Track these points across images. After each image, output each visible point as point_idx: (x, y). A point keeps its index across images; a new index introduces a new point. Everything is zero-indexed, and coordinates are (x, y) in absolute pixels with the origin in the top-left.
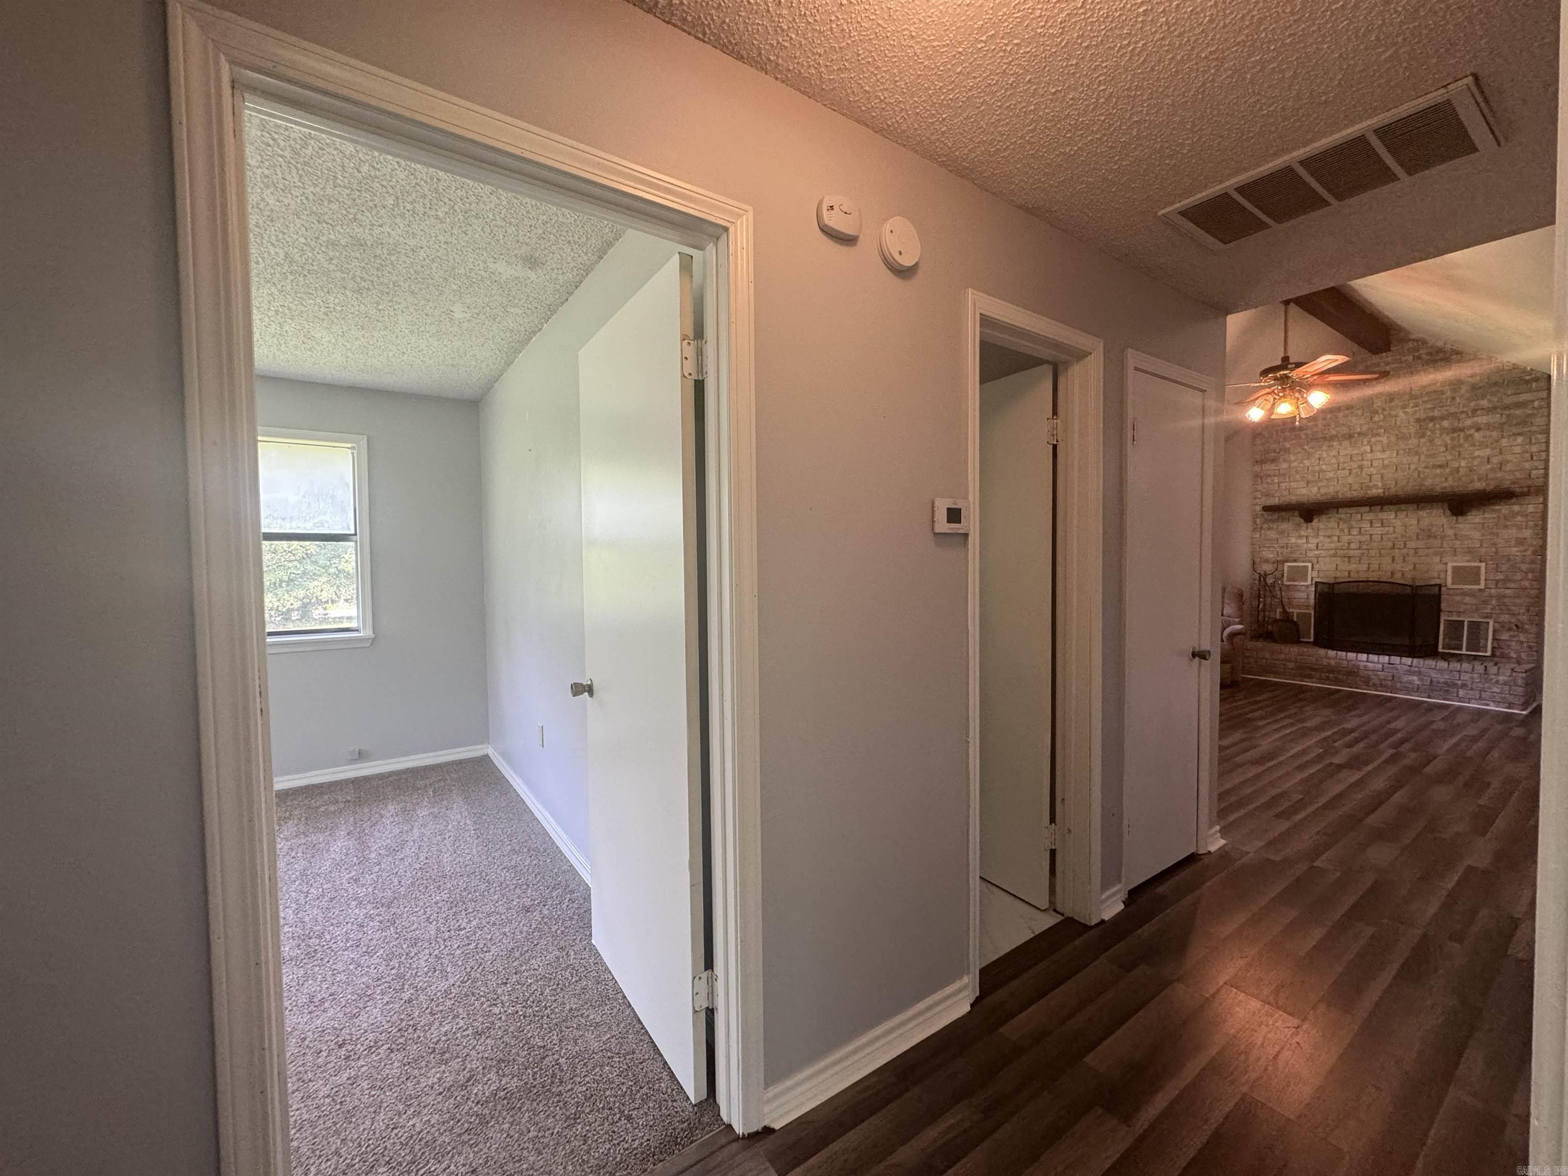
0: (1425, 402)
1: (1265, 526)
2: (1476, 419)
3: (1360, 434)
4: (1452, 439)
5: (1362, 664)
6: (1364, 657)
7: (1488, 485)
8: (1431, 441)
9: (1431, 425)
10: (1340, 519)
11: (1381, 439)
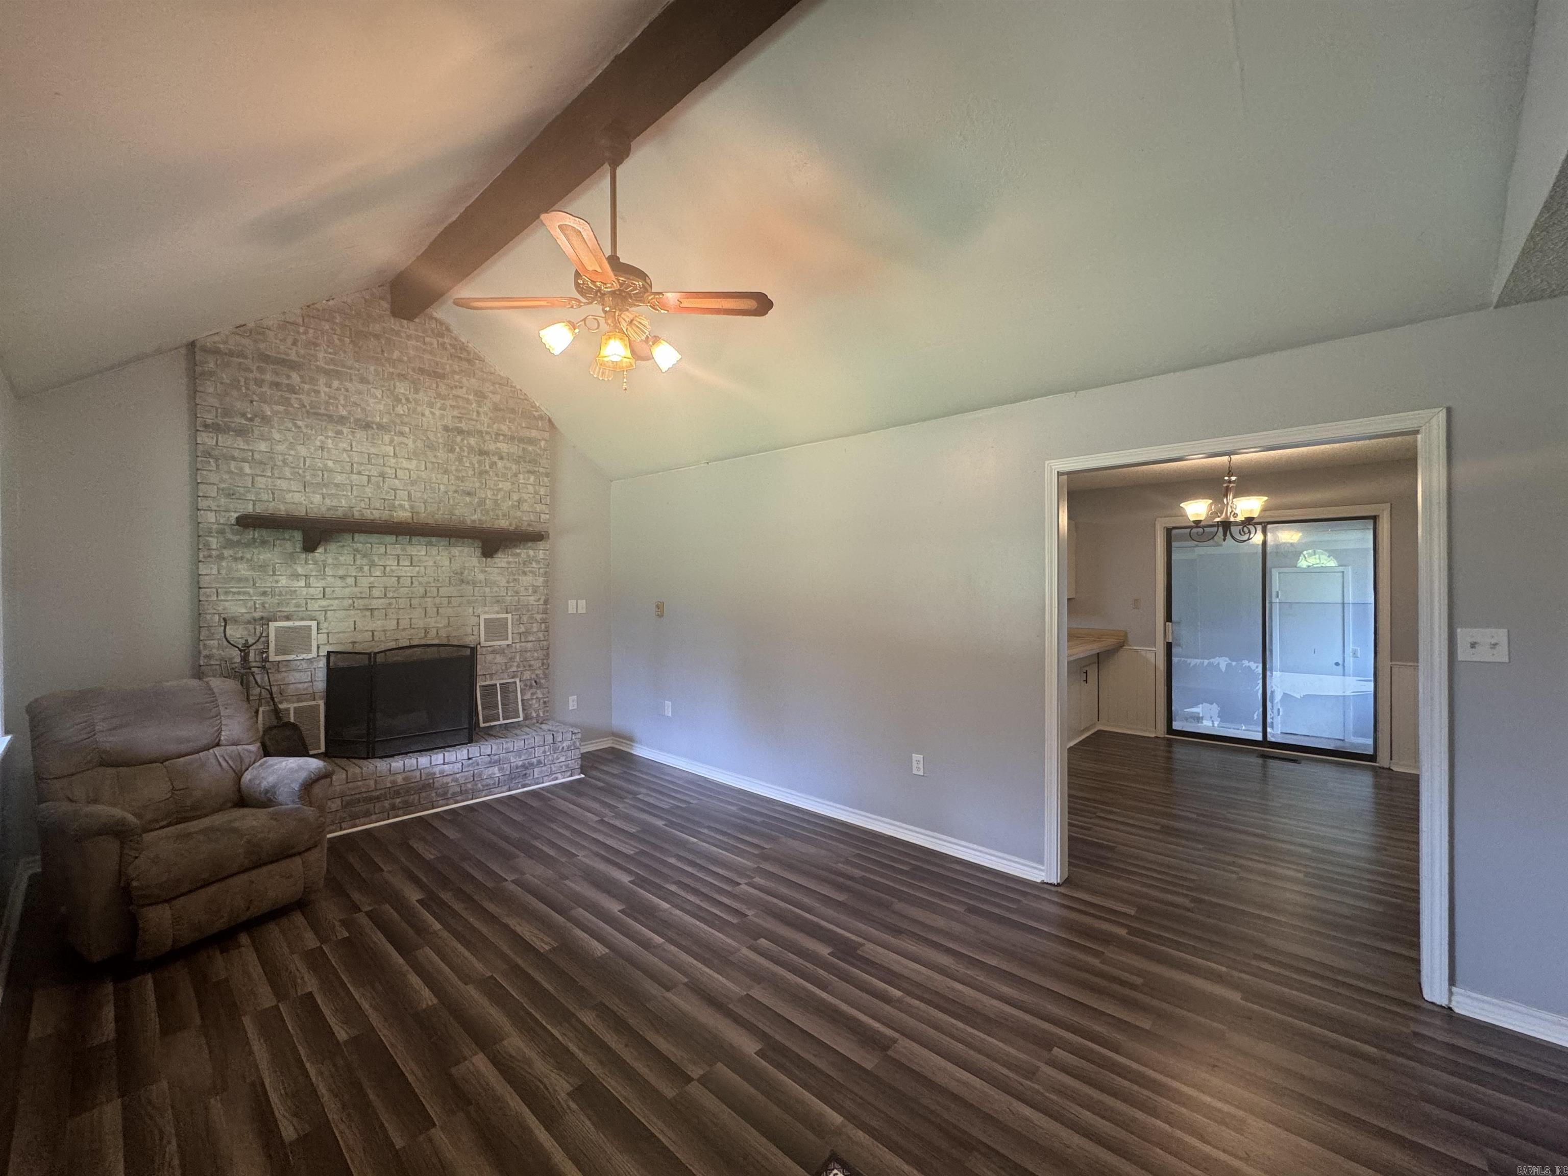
0: (452, 407)
1: (226, 553)
2: (499, 444)
3: (381, 427)
4: (479, 462)
5: (437, 770)
6: (438, 758)
7: (510, 525)
8: (460, 459)
9: (459, 439)
10: (357, 550)
11: (405, 440)
